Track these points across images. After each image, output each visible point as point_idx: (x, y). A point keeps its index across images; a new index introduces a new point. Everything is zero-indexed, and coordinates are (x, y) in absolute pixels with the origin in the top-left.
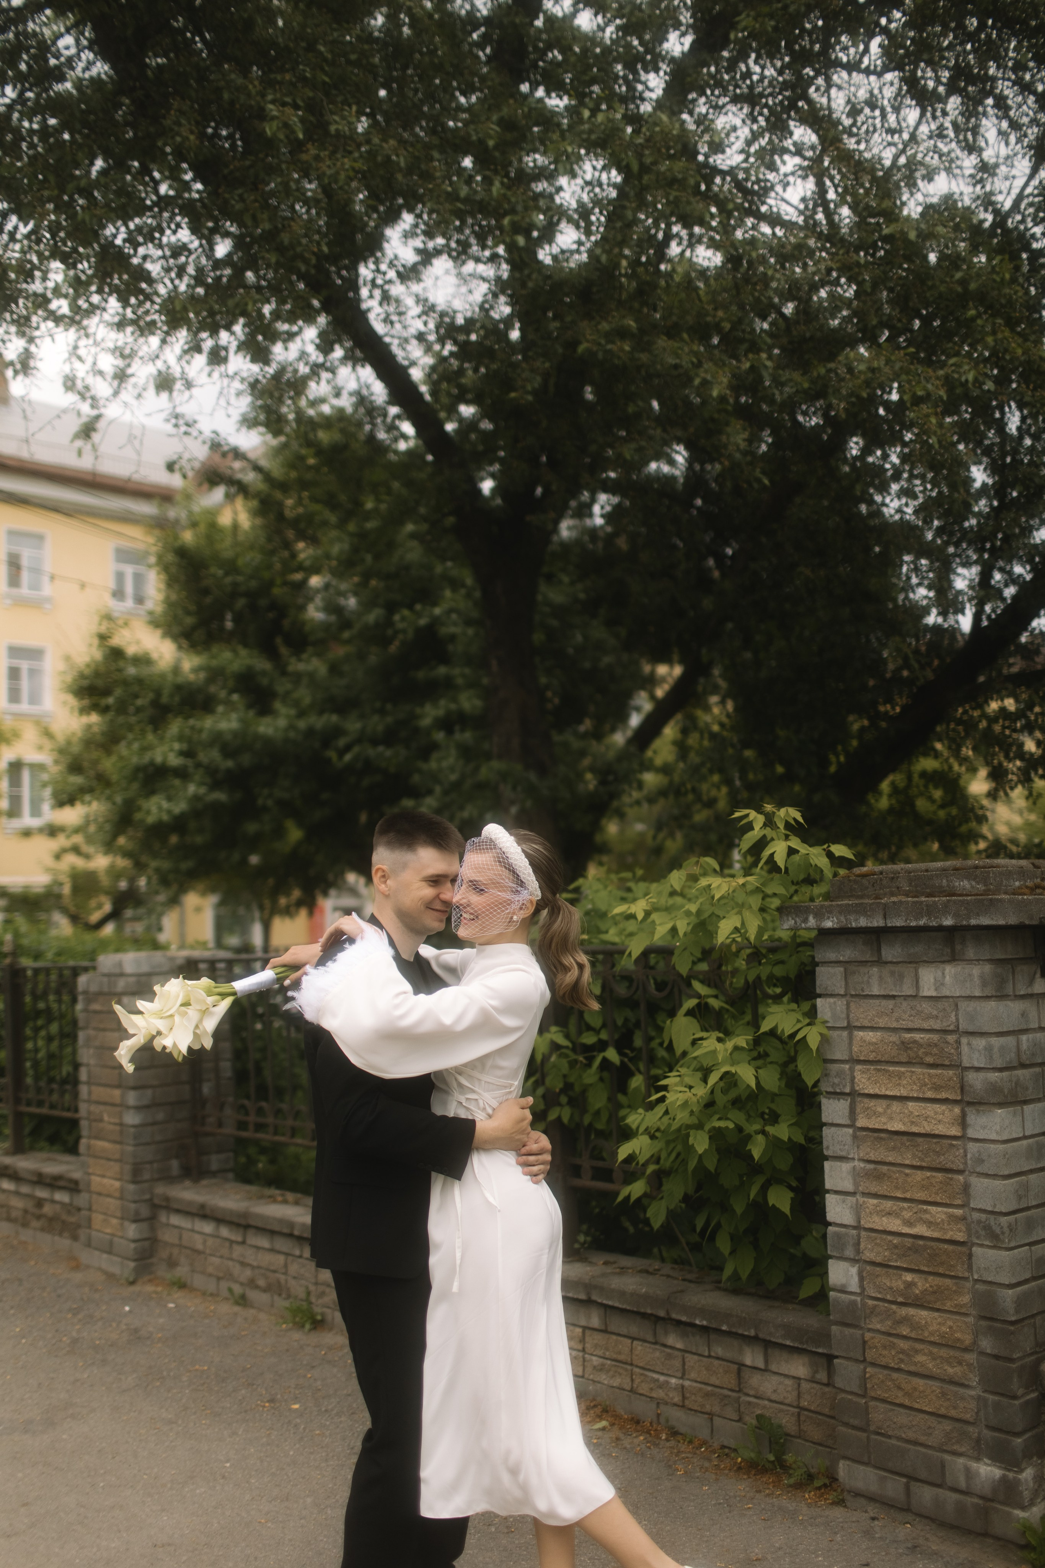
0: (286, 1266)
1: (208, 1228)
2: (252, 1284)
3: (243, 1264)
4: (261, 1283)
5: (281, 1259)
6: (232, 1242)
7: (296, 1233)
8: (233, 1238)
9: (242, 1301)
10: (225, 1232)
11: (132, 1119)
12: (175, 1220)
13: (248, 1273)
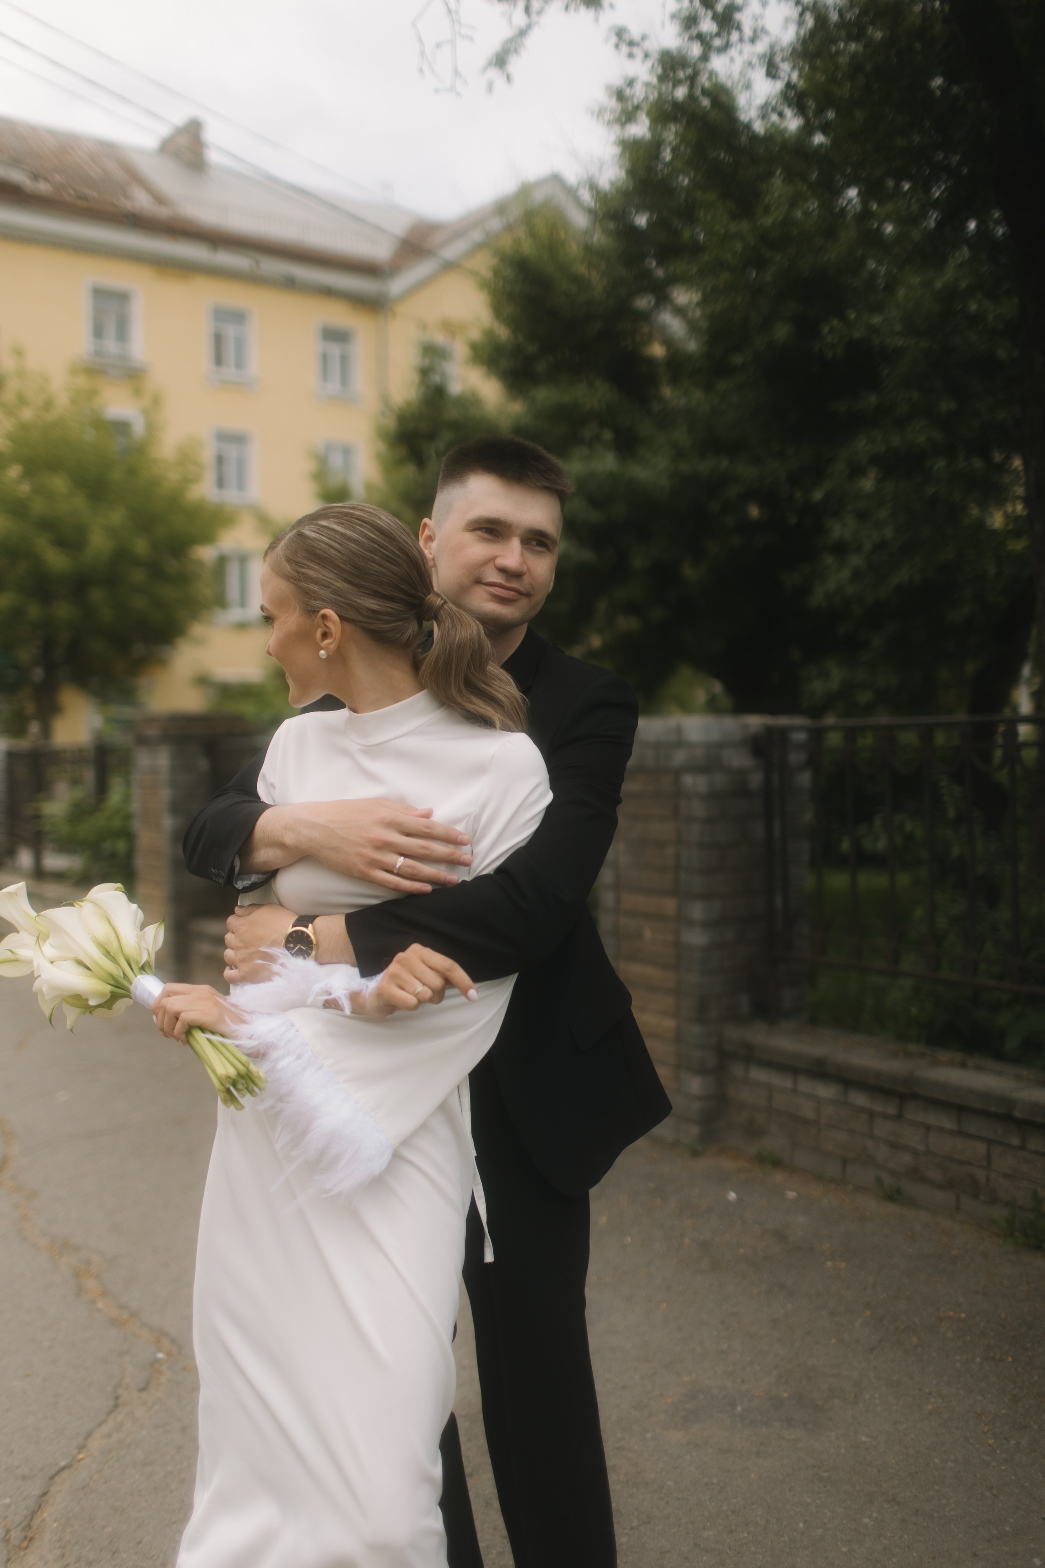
0: (989, 1157)
1: (826, 1091)
2: (915, 1174)
3: (894, 1146)
4: (935, 1175)
5: (981, 1148)
6: (872, 1115)
7: (1017, 1114)
8: (878, 1107)
9: (894, 1196)
10: (860, 1099)
11: (696, 938)
12: (758, 1074)
13: (907, 1159)
